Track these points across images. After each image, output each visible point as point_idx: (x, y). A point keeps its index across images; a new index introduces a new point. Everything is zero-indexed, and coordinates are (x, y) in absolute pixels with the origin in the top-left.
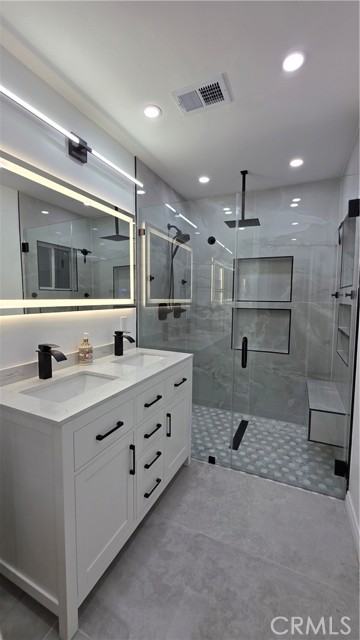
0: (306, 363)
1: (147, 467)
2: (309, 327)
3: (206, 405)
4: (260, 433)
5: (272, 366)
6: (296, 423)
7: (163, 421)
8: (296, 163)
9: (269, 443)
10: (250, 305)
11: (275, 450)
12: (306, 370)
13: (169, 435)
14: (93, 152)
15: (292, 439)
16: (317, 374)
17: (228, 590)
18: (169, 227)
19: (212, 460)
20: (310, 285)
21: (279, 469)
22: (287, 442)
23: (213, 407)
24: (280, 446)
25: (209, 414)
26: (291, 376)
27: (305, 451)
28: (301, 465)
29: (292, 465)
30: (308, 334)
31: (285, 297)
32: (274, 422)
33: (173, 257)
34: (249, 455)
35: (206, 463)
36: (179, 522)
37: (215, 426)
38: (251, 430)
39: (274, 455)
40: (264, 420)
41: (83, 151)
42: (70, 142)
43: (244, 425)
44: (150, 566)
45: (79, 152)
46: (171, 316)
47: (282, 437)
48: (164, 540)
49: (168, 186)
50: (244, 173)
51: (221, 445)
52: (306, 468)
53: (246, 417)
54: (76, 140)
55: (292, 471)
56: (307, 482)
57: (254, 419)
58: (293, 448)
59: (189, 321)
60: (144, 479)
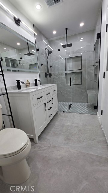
0: (86, 86)
1: (49, 110)
2: (87, 76)
3: (60, 102)
4: (75, 106)
5: (77, 88)
6: (84, 103)
7: (51, 99)
8: (82, 24)
9: (78, 107)
10: (71, 72)
11: (79, 108)
12: (86, 88)
13: (53, 104)
14: (22, 21)
15: (83, 106)
16: (89, 89)
17: (71, 132)
18: (45, 49)
19: (64, 112)
20: (87, 64)
21: (81, 111)
22: (82, 107)
23: (62, 102)
24: (80, 107)
25: (61, 103)
26: (82, 90)
27: (86, 108)
28: (86, 110)
29: (84, 111)
30: (86, 78)
31: (80, 68)
32: (78, 103)
33: (47, 58)
34: (73, 110)
35: (62, 113)
36: (58, 123)
37: (63, 106)
38: (73, 105)
39: (79, 109)
40: (76, 103)
41: (19, 21)
42: (15, 18)
43: (71, 105)
44: (52, 131)
45: (17, 22)
46: (48, 76)
47: (81, 106)
48: (55, 126)
49: (44, 35)
50: (67, 29)
51: (66, 109)
52: (87, 111)
53: (71, 103)
54: (17, 17)
55: (84, 112)
56: (88, 113)
57: (73, 103)
58: (84, 108)
59: (53, 79)
60: (48, 113)
